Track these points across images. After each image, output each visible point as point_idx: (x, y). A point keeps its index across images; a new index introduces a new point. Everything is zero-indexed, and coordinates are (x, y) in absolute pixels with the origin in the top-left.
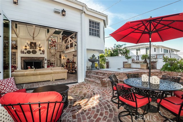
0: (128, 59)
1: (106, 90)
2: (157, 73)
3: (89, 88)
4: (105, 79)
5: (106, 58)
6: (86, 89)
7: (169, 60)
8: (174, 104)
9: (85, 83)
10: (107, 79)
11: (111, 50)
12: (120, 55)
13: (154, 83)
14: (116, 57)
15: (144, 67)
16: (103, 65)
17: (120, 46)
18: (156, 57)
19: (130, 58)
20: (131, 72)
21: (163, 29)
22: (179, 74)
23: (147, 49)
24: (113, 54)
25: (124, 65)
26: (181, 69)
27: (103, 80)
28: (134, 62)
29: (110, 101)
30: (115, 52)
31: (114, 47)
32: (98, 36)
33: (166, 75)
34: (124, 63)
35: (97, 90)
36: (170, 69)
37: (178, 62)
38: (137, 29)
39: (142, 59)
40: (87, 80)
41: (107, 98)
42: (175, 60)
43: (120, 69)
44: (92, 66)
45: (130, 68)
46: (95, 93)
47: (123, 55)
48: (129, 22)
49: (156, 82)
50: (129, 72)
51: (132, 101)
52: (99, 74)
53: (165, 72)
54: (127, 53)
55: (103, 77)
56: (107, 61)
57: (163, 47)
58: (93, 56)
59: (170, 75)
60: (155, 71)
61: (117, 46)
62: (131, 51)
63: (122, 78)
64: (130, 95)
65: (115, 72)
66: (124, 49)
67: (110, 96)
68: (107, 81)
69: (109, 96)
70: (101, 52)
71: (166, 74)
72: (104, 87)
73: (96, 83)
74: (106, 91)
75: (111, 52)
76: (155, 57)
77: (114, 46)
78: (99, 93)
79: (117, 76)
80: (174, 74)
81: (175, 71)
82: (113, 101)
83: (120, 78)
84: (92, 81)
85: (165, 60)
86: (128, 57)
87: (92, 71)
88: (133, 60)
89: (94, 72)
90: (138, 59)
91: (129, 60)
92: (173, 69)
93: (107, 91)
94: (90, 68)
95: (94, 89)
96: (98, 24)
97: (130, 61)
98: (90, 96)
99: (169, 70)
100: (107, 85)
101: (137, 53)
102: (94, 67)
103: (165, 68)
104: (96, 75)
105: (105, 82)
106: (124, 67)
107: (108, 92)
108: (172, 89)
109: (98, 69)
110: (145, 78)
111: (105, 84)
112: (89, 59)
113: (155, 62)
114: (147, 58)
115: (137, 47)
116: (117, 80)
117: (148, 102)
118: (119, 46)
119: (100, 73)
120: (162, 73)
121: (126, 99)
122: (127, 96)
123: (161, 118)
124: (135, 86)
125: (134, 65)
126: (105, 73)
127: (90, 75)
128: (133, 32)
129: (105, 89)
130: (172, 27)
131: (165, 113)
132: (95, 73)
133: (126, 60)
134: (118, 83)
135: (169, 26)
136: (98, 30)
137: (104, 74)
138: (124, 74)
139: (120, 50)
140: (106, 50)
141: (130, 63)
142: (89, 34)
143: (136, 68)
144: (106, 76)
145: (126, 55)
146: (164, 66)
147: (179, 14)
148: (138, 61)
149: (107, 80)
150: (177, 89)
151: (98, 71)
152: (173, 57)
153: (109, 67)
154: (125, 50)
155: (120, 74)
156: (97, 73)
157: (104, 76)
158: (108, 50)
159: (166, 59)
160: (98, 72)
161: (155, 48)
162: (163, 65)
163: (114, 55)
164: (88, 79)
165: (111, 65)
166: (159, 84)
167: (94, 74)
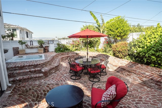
15: (42, 51)
19: (25, 43)
25: (14, 51)
28: (29, 47)
40: (13, 81)
68: (48, 71)
72: (47, 77)
76: (47, 42)
86: (22, 42)
88: (27, 45)
100: (48, 74)
113: (48, 47)
127: (12, 74)
132: (17, 68)
156: (21, 68)
157: (35, 68)
167: (15, 70)
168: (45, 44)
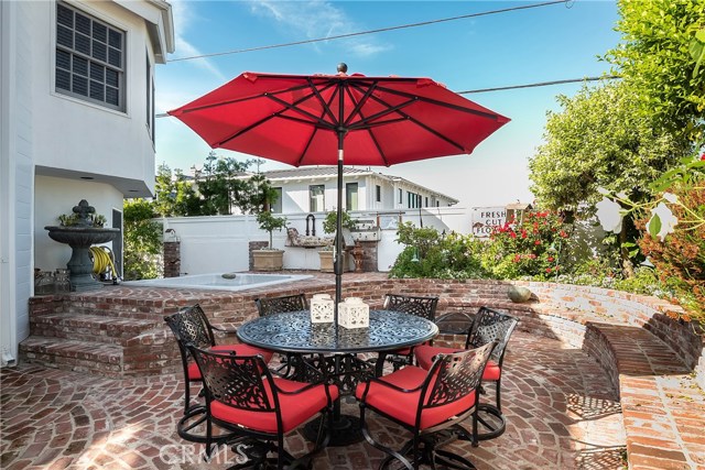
0: (270, 229)
1: (154, 387)
2: (378, 288)
3: (50, 397)
4: (152, 334)
5: (166, 222)
6: (28, 402)
7: (418, 234)
8: (401, 390)
9: (25, 368)
10: (158, 334)
11: (189, 182)
12: (236, 210)
13: (350, 326)
14: (219, 217)
16: (145, 258)
17: (237, 167)
18: (375, 225)
19: (278, 224)
20: (281, 289)
21: (384, 119)
22: (446, 286)
23: (350, 187)
24: (203, 202)
25: (251, 256)
26: (450, 267)
27: (140, 337)
28: (296, 242)
29: (172, 437)
30: (211, 193)
31: (208, 169)
32: (116, 100)
33: (407, 291)
34: (253, 246)
35: (103, 398)
36: (419, 271)
37: (443, 245)
38: (293, 106)
39: (327, 231)
40: (36, 350)
41: (157, 427)
42: (433, 235)
43: (232, 277)
44: (75, 270)
45: (280, 270)
46: (88, 413)
47: (251, 213)
48: (253, 75)
49: (358, 320)
50: (273, 286)
51: (262, 410)
52: (117, 307)
53: (403, 282)
54: (268, 200)
55: (143, 323)
56: (167, 237)
57: (406, 184)
58: (83, 210)
59: (417, 292)
60: (369, 280)
61: (222, 166)
62: (289, 193)
63: (238, 320)
64: (253, 387)
65: (206, 291)
66: (255, 183)
67: (171, 415)
68: (161, 342)
69: (167, 416)
70: (134, 188)
71: (405, 287)
72: (145, 373)
73: (95, 358)
74: (150, 395)
75: (190, 192)
76: (371, 222)
77: (207, 162)
78: (115, 408)
79: (216, 314)
80: (429, 287)
81: (433, 278)
82: (189, 432)
83: (230, 320)
84: (72, 353)
85: (405, 234)
86: (270, 220)
87: (74, 295)
88: (292, 235)
89: (88, 300)
90: (314, 231)
91: (275, 232)
92: (429, 269)
93: (160, 391)
94: (63, 279)
95: (81, 397)
96: (118, 37)
97: (278, 239)
98: (54, 435)
99: (417, 272)
100: (162, 363)
101: (313, 203)
102: (84, 273)
103: (404, 266)
104: (95, 319)
105: (148, 349)
106: (252, 269)
107: (163, 398)
108: (403, 341)
109: (115, 284)
110: (321, 308)
111: (149, 359)
112: (56, 224)
113: (373, 244)
114: (347, 227)
115: (313, 177)
116: (210, 327)
117: (326, 404)
118: (232, 167)
119: (125, 302)
120: (392, 287)
121: (238, 407)
122: (243, 394)
123: (373, 458)
124: (280, 345)
125: (296, 259)
126: (150, 303)
127: (56, 321)
128: (278, 115)
129: (150, 385)
130: (412, 119)
131: (388, 433)
132: (92, 305)
133: (263, 236)
134: (214, 345)
135: (402, 114)
136: (117, 72)
137: (145, 308)
138: (247, 298)
139: (237, 186)
140: (167, 180)
141: (281, 249)
142: (57, 85)
143: (304, 271)
144: (155, 317)
145: (264, 209)
146: (400, 257)
147: (416, 80)
148: (312, 240)
149: (159, 336)
150: (417, 338)
151: (110, 293)
152: (427, 225)
153: (182, 271)
154: (260, 187)
155: (227, 300)
156: (105, 306)
157: (143, 317)
158: (174, 178)
159: (408, 233)
160: (109, 300)
161: (378, 188)
162: (397, 256)
163: (206, 207)
164: (43, 342)
165: (187, 257)
166: (366, 329)
167: (88, 311)
168: (358, 231)
